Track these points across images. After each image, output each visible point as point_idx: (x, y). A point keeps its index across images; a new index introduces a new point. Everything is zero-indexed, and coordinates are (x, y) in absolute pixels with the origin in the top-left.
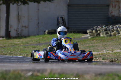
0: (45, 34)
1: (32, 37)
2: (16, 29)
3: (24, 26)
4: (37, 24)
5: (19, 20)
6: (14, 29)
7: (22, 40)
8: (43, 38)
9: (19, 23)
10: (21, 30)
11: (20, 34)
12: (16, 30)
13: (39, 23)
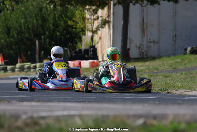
0: (185, 54)
1: (165, 59)
2: (138, 45)
3: (152, 40)
4: (173, 37)
5: (143, 31)
6: (136, 46)
7: (147, 63)
8: (183, 60)
9: (144, 36)
10: (147, 48)
11: (144, 54)
12: (139, 48)
13: (176, 36)
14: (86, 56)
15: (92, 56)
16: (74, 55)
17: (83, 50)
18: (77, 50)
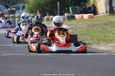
14: (90, 11)
16: (82, 10)
17: (88, 7)
18: (84, 7)
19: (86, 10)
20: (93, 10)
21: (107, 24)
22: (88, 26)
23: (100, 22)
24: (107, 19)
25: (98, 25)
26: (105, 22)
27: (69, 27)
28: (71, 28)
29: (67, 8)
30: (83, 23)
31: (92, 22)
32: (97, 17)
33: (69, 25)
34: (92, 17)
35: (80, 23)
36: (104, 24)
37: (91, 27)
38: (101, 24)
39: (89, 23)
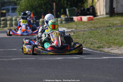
6: (121, 5)
14: (88, 12)
15: (92, 12)
16: (80, 12)
17: (86, 8)
18: (82, 8)
19: (84, 12)
20: (92, 11)
21: (110, 26)
22: (89, 29)
23: (101, 25)
24: (108, 21)
25: (100, 27)
26: (108, 24)
27: (69, 30)
28: (72, 31)
29: (62, 10)
30: (84, 26)
31: (93, 24)
32: (97, 19)
33: (69, 28)
34: (92, 19)
35: (79, 26)
36: (107, 26)
37: (94, 29)
38: (104, 27)
39: (89, 25)
